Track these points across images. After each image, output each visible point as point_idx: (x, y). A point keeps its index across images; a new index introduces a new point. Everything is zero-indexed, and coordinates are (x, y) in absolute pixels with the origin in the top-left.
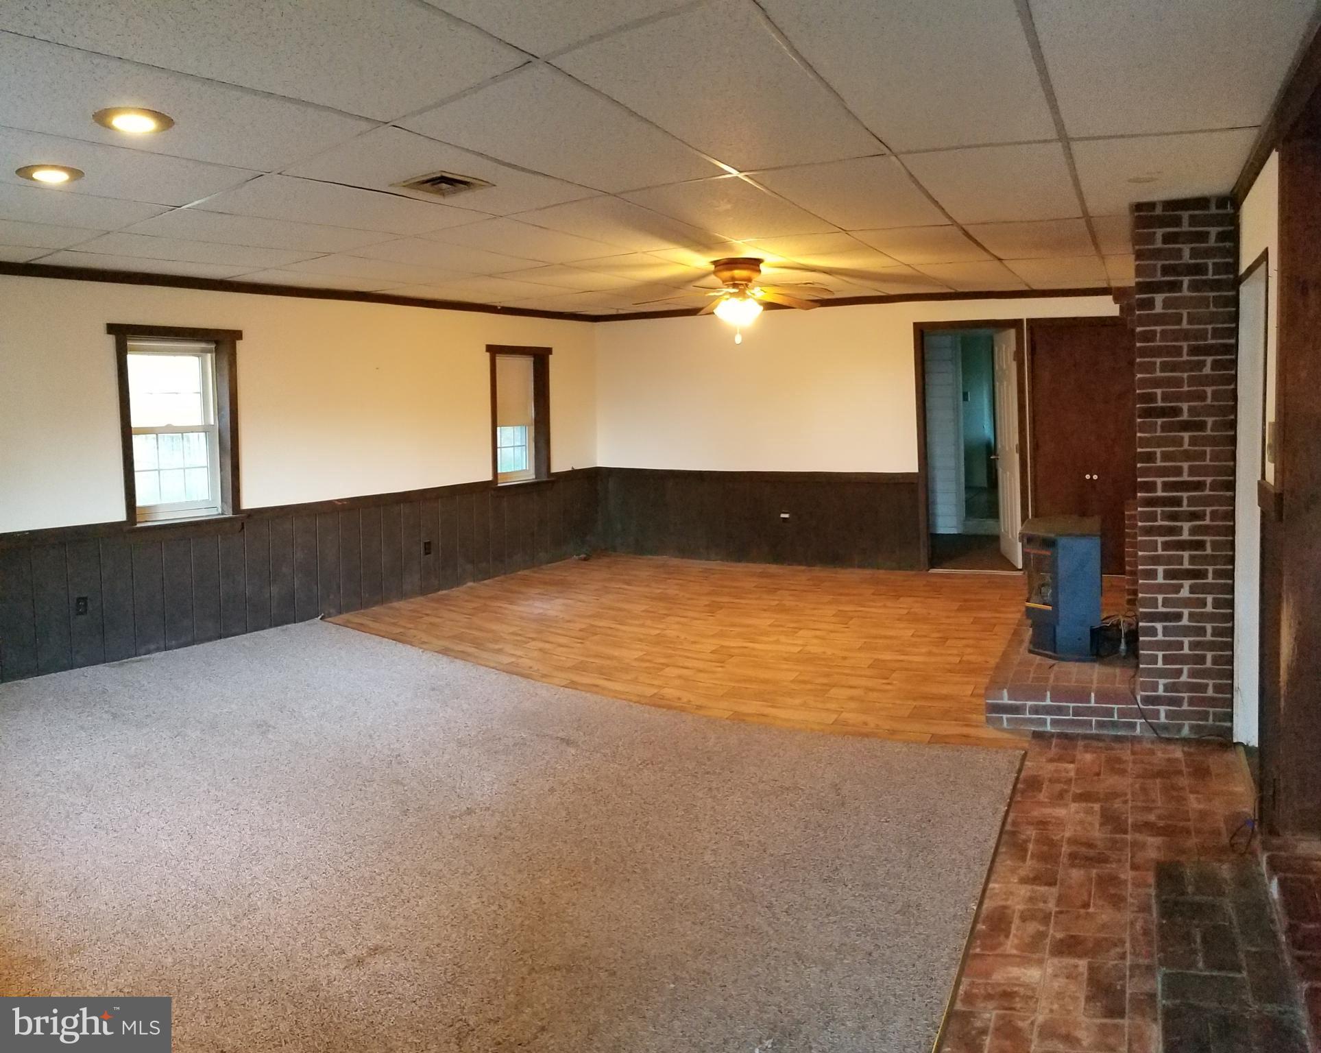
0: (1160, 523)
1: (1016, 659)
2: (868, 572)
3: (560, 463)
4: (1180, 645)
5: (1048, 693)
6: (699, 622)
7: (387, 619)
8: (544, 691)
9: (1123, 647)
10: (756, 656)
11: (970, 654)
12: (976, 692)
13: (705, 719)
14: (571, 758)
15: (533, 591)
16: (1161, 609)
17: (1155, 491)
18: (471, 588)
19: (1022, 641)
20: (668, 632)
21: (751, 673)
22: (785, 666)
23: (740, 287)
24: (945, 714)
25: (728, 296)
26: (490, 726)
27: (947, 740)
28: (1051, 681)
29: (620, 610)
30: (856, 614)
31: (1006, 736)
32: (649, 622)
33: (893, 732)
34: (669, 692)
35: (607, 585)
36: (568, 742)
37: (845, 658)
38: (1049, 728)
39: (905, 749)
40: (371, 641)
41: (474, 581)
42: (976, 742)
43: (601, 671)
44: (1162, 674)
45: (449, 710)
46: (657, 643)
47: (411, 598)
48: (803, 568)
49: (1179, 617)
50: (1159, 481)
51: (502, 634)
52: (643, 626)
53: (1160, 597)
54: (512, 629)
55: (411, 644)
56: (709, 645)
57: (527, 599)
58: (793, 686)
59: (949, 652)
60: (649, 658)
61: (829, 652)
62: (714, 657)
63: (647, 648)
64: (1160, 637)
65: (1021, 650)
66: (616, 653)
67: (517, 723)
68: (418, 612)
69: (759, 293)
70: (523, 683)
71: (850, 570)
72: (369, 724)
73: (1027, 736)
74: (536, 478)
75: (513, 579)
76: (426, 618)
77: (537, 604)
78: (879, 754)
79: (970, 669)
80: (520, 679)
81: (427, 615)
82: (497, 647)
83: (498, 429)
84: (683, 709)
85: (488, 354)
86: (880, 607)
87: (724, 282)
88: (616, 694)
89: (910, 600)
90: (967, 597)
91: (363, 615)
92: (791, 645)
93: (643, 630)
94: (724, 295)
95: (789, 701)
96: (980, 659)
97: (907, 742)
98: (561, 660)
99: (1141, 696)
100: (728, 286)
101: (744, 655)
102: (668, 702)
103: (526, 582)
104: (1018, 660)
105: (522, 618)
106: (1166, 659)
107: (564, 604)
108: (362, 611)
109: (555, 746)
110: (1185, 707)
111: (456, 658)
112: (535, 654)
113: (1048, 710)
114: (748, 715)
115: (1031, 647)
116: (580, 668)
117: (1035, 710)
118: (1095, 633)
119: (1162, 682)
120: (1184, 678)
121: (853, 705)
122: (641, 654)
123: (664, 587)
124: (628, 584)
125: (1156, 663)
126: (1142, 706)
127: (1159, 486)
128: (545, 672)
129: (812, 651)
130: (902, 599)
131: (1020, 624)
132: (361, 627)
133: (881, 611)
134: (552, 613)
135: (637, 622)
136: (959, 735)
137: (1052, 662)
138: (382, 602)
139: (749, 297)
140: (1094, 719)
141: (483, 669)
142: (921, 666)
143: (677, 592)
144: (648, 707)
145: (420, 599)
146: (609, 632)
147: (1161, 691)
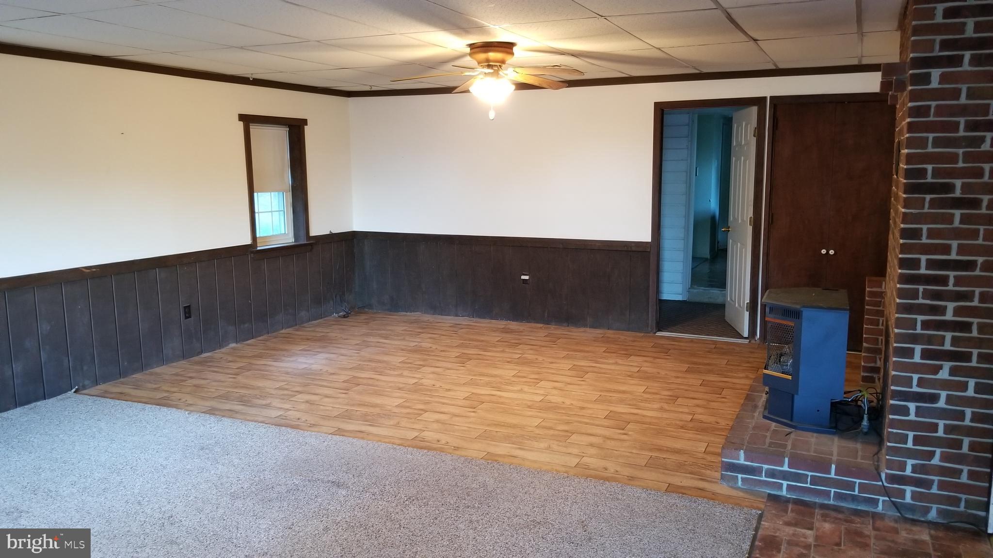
0: (921, 301)
1: (751, 423)
2: (598, 332)
3: (318, 228)
4: (934, 428)
5: (787, 460)
6: (452, 371)
7: (150, 385)
8: (313, 440)
9: (865, 423)
10: (502, 403)
11: (701, 414)
12: (709, 449)
13: (463, 459)
14: (342, 499)
15: (297, 348)
16: (915, 389)
17: (919, 268)
18: (234, 349)
19: (756, 407)
20: (424, 381)
21: (500, 418)
22: (530, 413)
23: (494, 67)
24: (680, 467)
25: (482, 76)
26: (262, 477)
27: (684, 491)
28: (789, 447)
29: (379, 361)
30: (591, 369)
31: (741, 494)
32: (406, 373)
33: (632, 478)
34: (429, 435)
35: (366, 339)
36: (338, 485)
37: (582, 408)
38: (784, 492)
39: (644, 495)
40: (134, 410)
41: (237, 342)
42: (713, 497)
43: (366, 418)
44: (911, 454)
45: (220, 467)
46: (416, 391)
47: (173, 362)
48: (541, 325)
49: (934, 398)
50: (924, 258)
51: (268, 390)
52: (401, 375)
53: (915, 377)
54: (278, 385)
55: (176, 407)
56: (462, 393)
57: (291, 356)
58: (537, 431)
59: (681, 410)
60: (408, 404)
61: (568, 402)
62: (467, 403)
63: (406, 395)
64: (912, 417)
65: (756, 414)
66: (378, 400)
67: (289, 471)
68: (181, 375)
69: (511, 75)
70: (292, 434)
71: (582, 329)
72: (136, 491)
73: (763, 498)
74: (295, 242)
75: (276, 337)
76: (190, 381)
77: (302, 359)
78: (620, 497)
79: (703, 429)
80: (289, 430)
81: (191, 378)
82: (264, 402)
83: (255, 194)
84: (442, 450)
85: (242, 123)
86: (613, 364)
87: (479, 63)
88: (380, 438)
89: (641, 359)
90: (695, 360)
91: (123, 383)
92: (533, 393)
93: (401, 380)
94: (478, 75)
95: (536, 445)
96: (712, 419)
97: (646, 488)
98: (328, 410)
99: (887, 474)
100: (483, 67)
101: (493, 402)
102: (428, 444)
103: (289, 340)
104: (753, 424)
105: (287, 373)
106: (917, 440)
107: (327, 359)
108: (122, 380)
109: (327, 489)
110: (934, 490)
111: (223, 416)
112: (303, 406)
113: (785, 476)
114: (500, 456)
115: (766, 414)
116: (347, 416)
117: (771, 474)
118: (834, 405)
119: (910, 463)
120: (936, 461)
121: (593, 451)
122: (401, 401)
123: (419, 340)
124: (386, 338)
125: (906, 443)
126: (886, 484)
127: (923, 264)
128: (312, 422)
129: (553, 401)
130: (632, 357)
131: (752, 389)
132: (121, 396)
133: (613, 367)
134: (314, 367)
135: (396, 373)
136: (694, 488)
137: (788, 430)
138: (141, 369)
139: (502, 77)
140: (833, 490)
141: (252, 425)
142: (654, 421)
143: (430, 345)
144: (410, 449)
145: (183, 363)
146: (371, 382)
147: (908, 471)
